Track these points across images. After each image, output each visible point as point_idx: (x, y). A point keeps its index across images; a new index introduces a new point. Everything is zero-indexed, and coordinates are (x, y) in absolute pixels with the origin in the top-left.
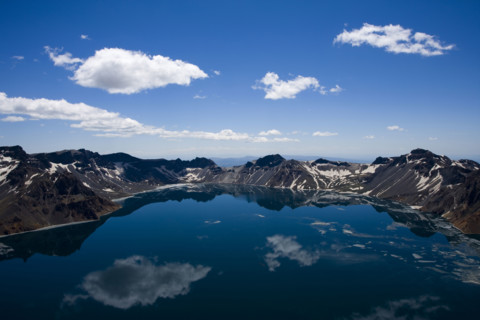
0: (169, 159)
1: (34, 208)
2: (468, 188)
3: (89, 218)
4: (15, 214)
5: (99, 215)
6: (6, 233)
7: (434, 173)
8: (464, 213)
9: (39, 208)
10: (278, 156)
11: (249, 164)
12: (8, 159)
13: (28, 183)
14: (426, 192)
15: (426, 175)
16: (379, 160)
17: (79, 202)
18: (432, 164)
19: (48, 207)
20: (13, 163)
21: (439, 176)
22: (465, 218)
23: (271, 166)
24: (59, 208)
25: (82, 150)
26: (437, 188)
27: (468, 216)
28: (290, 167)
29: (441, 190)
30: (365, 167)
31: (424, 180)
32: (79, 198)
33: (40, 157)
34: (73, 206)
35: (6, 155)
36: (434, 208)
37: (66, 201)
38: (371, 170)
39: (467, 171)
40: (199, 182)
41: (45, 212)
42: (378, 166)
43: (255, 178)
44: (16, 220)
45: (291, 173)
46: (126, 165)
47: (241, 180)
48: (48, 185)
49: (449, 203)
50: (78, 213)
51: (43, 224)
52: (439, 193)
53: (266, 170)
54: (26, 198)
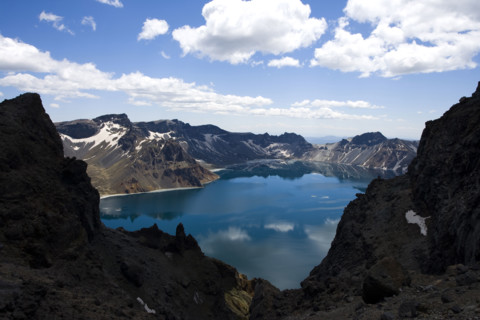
0: (256, 133)
1: (147, 172)
3: (193, 185)
4: (133, 176)
5: (202, 182)
6: (127, 192)
9: (150, 171)
10: (379, 134)
11: (344, 142)
12: (117, 126)
13: (138, 148)
17: (184, 169)
19: (157, 171)
20: (121, 130)
23: (369, 145)
24: (167, 173)
25: (176, 121)
28: (394, 147)
32: (184, 165)
33: (141, 125)
34: (179, 172)
35: (115, 122)
37: (172, 167)
40: (288, 159)
41: (155, 176)
43: (351, 157)
44: (134, 181)
45: (394, 153)
46: (215, 137)
47: (335, 158)
48: (156, 151)
50: (184, 179)
51: (155, 187)
53: (364, 149)
54: (139, 161)
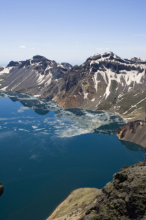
2: (66, 80)
7: (47, 72)
8: (64, 97)
14: (43, 85)
15: (43, 74)
16: (12, 64)
18: (46, 66)
21: (50, 74)
22: (64, 100)
26: (49, 82)
27: (66, 98)
29: (52, 83)
30: (2, 69)
31: (41, 77)
36: (48, 95)
38: (7, 71)
39: (65, 70)
42: (11, 68)
49: (56, 91)
52: (50, 85)
